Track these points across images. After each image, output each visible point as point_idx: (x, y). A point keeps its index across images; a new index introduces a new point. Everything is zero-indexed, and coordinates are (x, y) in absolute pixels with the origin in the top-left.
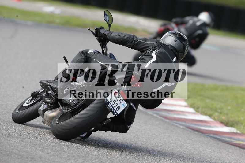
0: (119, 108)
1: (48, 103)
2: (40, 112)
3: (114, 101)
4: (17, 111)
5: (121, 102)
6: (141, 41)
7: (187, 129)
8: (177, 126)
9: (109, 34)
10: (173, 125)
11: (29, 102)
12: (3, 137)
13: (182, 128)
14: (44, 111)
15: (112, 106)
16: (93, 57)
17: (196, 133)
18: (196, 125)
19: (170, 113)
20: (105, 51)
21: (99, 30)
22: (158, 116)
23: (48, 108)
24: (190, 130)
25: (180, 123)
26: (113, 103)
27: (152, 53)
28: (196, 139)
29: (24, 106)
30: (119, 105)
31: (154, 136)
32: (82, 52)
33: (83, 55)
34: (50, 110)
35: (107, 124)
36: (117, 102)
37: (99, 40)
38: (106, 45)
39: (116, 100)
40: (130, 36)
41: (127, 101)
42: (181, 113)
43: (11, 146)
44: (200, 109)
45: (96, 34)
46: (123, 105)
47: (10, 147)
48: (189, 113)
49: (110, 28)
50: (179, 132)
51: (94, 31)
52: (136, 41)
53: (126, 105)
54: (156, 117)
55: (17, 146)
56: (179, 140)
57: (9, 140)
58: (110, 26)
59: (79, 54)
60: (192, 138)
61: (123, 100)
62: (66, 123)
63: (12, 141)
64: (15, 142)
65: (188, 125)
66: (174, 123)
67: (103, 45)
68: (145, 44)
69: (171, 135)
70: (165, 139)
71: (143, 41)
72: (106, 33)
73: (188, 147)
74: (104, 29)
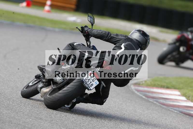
0: (92, 85)
1: (44, 82)
2: (39, 89)
3: (88, 80)
4: (25, 89)
5: (94, 81)
6: (114, 36)
7: (181, 114)
8: (172, 111)
9: (91, 31)
10: (169, 110)
11: (33, 82)
12: (35, 120)
13: (176, 113)
14: (41, 88)
15: (86, 83)
16: (77, 48)
17: (188, 116)
18: (187, 110)
19: (167, 100)
20: (89, 44)
21: (83, 28)
22: (157, 103)
23: (44, 86)
24: (183, 114)
25: (175, 108)
26: (88, 81)
27: (121, 45)
28: (187, 121)
29: (30, 85)
30: (92, 83)
31: (154, 118)
32: (70, 44)
33: (70, 46)
34: (45, 87)
35: (86, 98)
36: (91, 81)
37: (84, 36)
38: (89, 39)
39: (90, 79)
40: (106, 32)
41: (99, 80)
42: (176, 101)
43: (42, 127)
44: (190, 98)
45: (82, 31)
46: (96, 82)
47: (40, 127)
48: (182, 100)
49: (93, 27)
50: (174, 115)
51: (80, 29)
52: (110, 36)
53: (98, 83)
54: (156, 104)
55: (46, 126)
56: (174, 122)
57: (40, 122)
58: (92, 25)
59: (67, 45)
60: (184, 121)
61: (96, 79)
62: (53, 97)
63: (42, 122)
64: (44, 123)
65: (181, 110)
66: (170, 108)
67: (87, 40)
68: (117, 39)
69: (168, 119)
70: (163, 121)
71: (115, 36)
72: (89, 30)
73: (181, 127)
74: (88, 27)
